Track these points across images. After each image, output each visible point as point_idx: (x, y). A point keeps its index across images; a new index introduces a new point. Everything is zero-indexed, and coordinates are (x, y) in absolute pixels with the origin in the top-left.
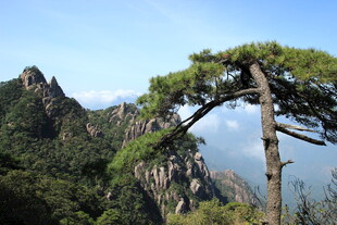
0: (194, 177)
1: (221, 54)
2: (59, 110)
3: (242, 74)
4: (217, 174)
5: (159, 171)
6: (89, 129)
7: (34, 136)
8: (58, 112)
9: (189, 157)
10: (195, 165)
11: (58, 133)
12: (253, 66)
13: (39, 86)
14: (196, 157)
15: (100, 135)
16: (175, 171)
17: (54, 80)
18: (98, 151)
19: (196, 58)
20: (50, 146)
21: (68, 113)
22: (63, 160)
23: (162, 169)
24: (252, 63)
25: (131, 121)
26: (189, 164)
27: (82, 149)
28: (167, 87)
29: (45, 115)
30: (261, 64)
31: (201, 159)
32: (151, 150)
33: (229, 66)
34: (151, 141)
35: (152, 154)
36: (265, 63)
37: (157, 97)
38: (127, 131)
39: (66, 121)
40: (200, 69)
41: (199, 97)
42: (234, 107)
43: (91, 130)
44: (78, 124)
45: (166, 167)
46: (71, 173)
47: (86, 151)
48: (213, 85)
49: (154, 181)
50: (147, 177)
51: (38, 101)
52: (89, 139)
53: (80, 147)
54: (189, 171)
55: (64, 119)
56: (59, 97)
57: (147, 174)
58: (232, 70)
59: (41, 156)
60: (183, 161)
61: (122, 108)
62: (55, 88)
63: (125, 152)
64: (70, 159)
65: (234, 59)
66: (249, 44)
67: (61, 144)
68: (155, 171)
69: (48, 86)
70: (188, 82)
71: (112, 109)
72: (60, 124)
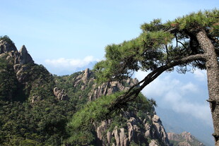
0: (152, 138)
1: (169, 23)
2: (29, 75)
3: (191, 42)
4: (174, 136)
5: (119, 131)
6: (55, 93)
7: (6, 99)
8: (28, 78)
9: (148, 119)
10: (153, 127)
11: (28, 96)
12: (200, 33)
13: (10, 54)
14: (154, 119)
15: (66, 98)
16: (134, 132)
17: (24, 48)
18: (63, 113)
19: (147, 28)
20: (20, 108)
21: (37, 78)
22: (31, 121)
23: (122, 130)
24: (199, 31)
25: (94, 86)
26: (147, 126)
27: (49, 111)
28: (119, 53)
29: (16, 80)
30: (207, 31)
31: (159, 121)
32: (106, 110)
33: (178, 35)
34: (106, 102)
35: (107, 114)
36: (211, 30)
37: (110, 62)
38: (90, 95)
39: (35, 85)
40: (148, 37)
41: (151, 63)
42: (184, 71)
43: (58, 94)
44: (46, 88)
45: (126, 128)
46: (38, 133)
47: (52, 113)
48: (164, 52)
49: (115, 141)
50: (108, 137)
51: (9, 67)
52: (56, 102)
53: (47, 109)
54: (148, 132)
55: (33, 83)
56: (29, 64)
57: (108, 134)
58: (181, 38)
59: (12, 118)
60: (141, 123)
61: (86, 74)
62: (25, 56)
63: (83, 112)
64: (38, 120)
65: (182, 27)
66: (196, 12)
67: (30, 107)
68: (116, 132)
69: (18, 54)
70: (138, 49)
71: (77, 74)
72: (30, 88)
